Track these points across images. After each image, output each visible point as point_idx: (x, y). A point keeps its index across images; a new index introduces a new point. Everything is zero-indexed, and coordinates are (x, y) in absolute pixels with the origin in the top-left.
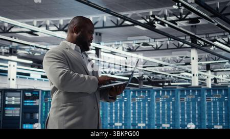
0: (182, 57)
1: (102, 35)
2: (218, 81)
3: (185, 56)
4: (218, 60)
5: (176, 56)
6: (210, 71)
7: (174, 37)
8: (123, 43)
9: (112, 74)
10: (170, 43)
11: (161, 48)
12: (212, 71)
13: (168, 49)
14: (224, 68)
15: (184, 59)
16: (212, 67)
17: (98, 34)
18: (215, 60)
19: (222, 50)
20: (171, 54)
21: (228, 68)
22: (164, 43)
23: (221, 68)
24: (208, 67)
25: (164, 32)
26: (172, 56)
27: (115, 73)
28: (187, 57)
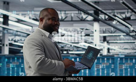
0: (82, 29)
1: (10, 4)
2: (110, 51)
3: (85, 28)
4: (114, 33)
5: (77, 28)
6: (106, 43)
7: (84, 10)
8: (31, 13)
9: (15, 41)
10: (74, 15)
11: (65, 20)
12: (108, 42)
13: (72, 21)
14: (117, 40)
15: (84, 30)
16: (108, 39)
17: (6, 3)
18: (112, 33)
19: (122, 25)
20: (72, 26)
21: (121, 40)
22: (69, 15)
23: (115, 40)
24: (104, 39)
25: (75, 6)
26: (74, 28)
27: (18, 41)
28: (87, 29)
